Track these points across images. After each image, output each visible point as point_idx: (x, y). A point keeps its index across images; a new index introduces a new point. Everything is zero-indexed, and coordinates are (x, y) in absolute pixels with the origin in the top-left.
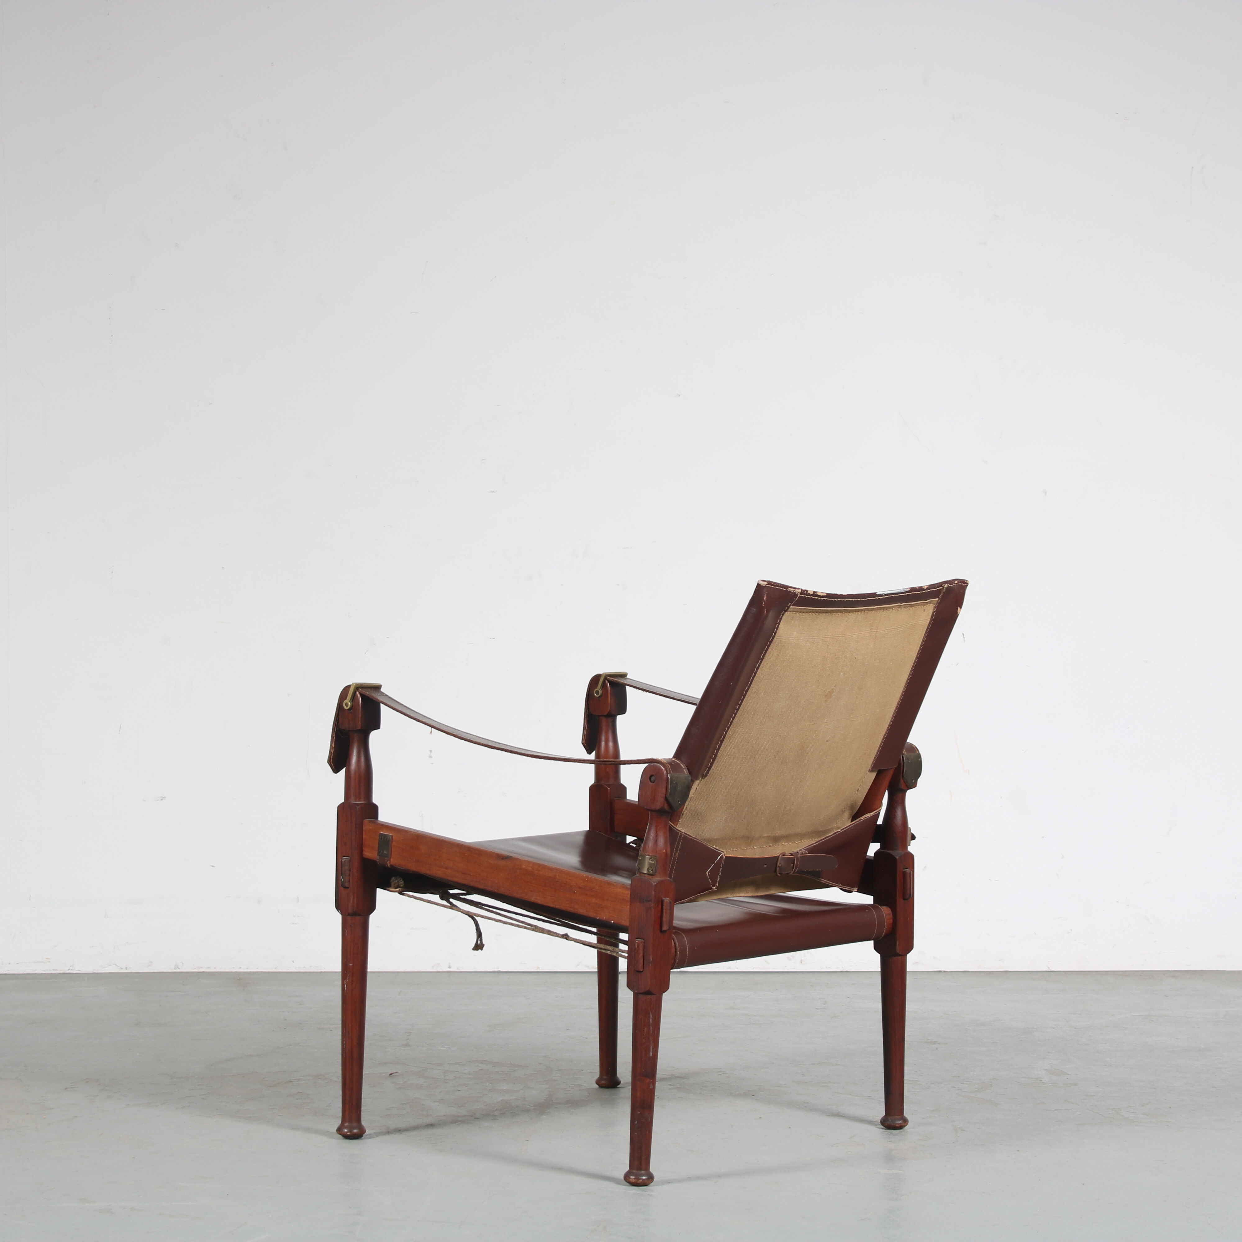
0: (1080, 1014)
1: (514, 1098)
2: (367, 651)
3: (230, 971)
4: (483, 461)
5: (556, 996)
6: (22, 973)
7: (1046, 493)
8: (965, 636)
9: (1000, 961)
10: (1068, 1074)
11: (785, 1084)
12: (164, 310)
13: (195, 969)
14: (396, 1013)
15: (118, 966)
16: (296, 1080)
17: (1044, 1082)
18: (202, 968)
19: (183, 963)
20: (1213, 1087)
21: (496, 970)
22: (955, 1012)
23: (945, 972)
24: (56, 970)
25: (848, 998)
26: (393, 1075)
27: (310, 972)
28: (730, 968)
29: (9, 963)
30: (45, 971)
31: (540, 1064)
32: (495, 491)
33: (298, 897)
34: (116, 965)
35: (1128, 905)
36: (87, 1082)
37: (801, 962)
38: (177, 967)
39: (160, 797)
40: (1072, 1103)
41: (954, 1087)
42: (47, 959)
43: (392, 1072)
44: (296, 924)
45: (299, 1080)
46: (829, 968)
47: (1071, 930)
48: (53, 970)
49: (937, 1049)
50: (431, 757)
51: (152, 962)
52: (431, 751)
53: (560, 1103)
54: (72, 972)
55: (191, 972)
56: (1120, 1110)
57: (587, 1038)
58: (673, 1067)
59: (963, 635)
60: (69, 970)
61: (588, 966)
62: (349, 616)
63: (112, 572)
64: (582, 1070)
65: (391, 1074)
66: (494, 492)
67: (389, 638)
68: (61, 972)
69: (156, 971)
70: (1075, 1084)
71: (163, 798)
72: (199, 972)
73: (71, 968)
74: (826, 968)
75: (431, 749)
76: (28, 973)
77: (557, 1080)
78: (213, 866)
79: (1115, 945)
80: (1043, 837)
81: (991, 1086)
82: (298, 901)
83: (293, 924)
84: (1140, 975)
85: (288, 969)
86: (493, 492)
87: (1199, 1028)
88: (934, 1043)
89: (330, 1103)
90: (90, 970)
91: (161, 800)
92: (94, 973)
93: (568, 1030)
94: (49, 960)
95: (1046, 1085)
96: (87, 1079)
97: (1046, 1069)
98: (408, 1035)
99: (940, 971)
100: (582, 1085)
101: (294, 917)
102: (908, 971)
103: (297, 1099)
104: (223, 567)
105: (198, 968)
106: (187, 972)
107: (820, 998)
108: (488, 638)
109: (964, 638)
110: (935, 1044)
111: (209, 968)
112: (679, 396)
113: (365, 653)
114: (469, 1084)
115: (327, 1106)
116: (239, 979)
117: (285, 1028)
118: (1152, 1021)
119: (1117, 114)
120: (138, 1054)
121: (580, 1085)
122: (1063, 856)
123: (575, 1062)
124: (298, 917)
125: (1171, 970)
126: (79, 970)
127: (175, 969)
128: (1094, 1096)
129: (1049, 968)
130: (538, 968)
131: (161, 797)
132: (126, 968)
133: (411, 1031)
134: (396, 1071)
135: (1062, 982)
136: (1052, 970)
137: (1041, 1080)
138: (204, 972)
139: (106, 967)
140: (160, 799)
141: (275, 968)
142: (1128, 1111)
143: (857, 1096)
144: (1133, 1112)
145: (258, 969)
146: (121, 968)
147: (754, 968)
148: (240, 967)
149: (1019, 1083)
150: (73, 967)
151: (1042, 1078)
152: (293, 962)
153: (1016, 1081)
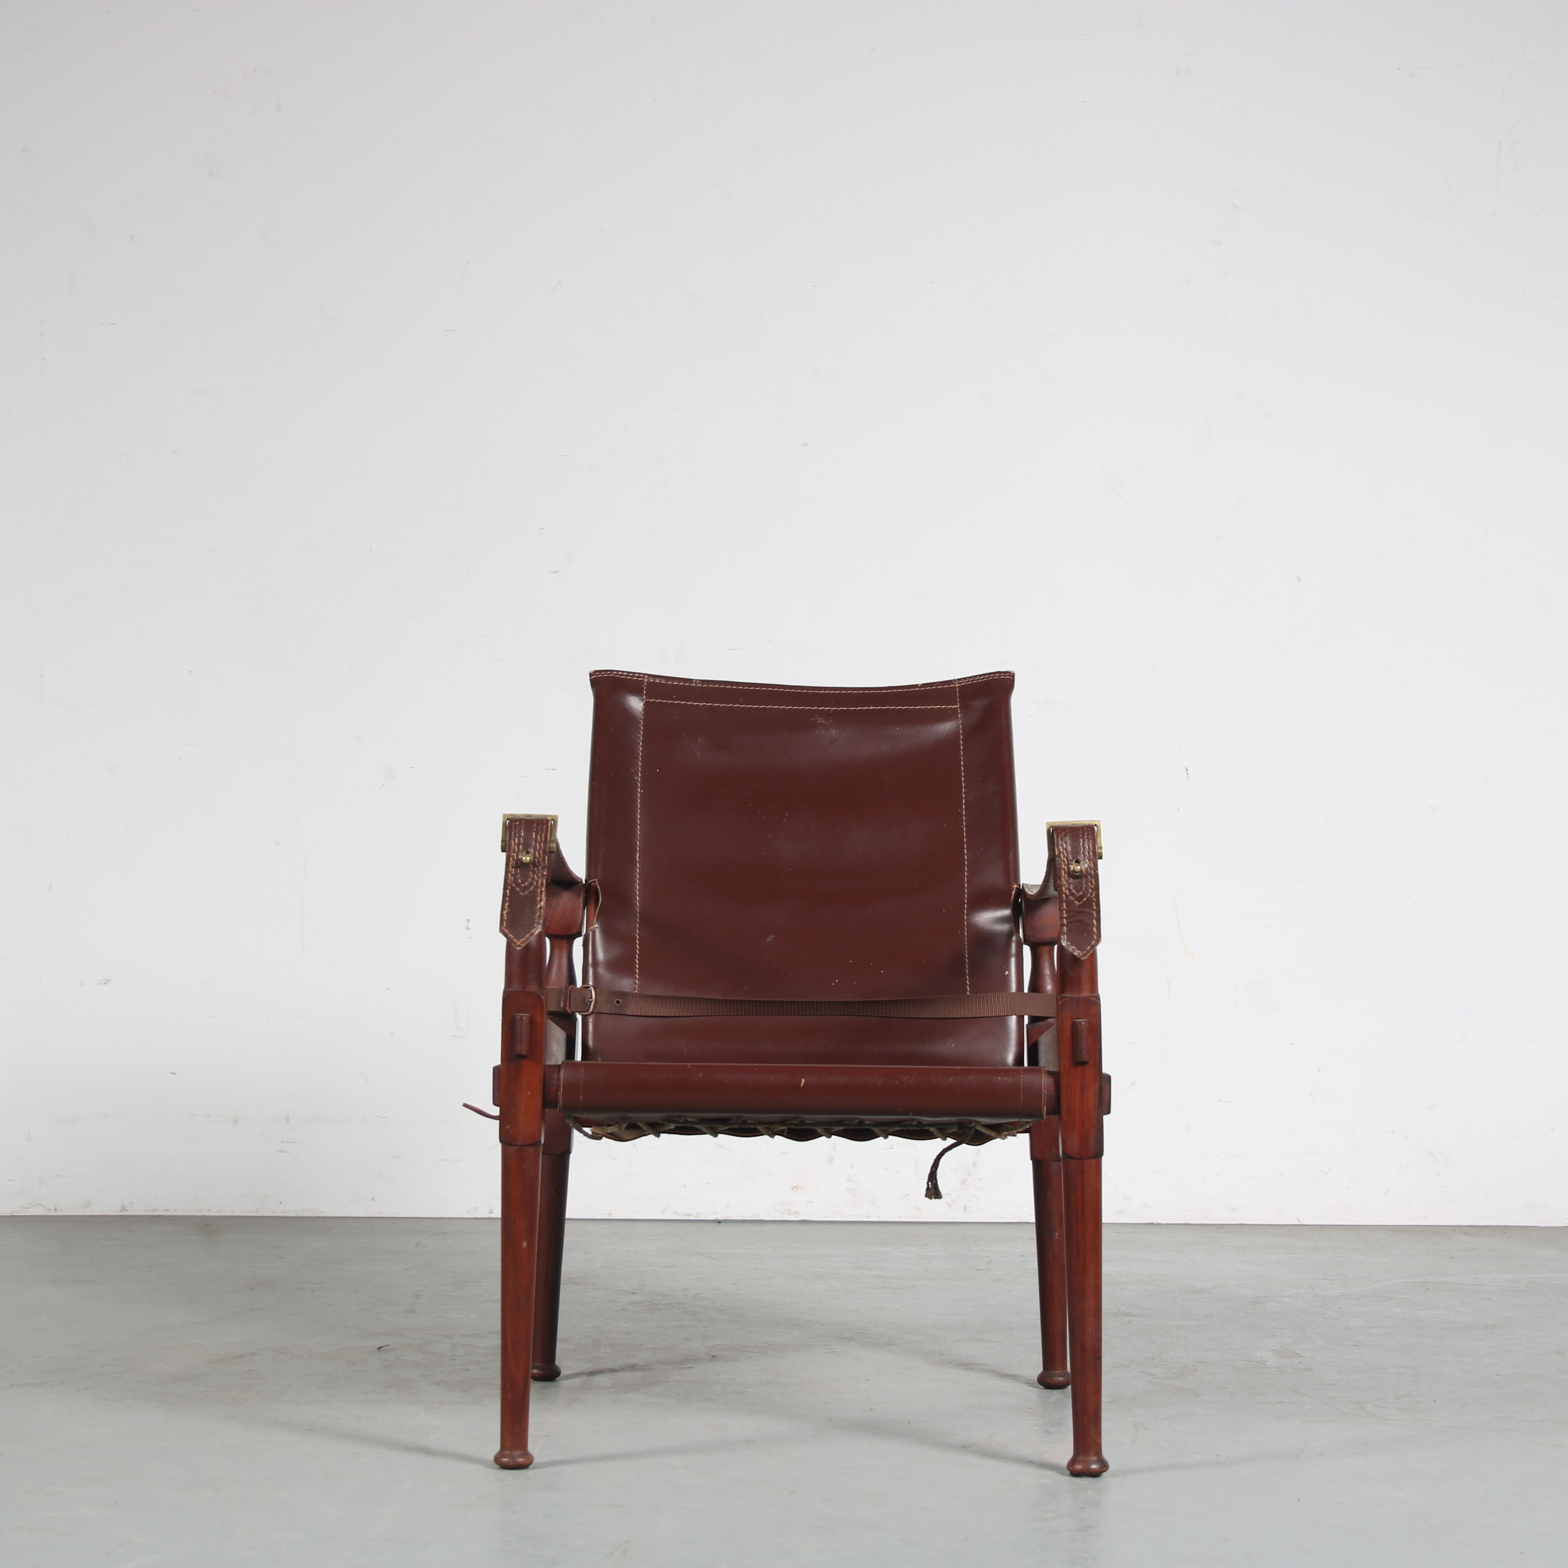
0: (1332, 1280)
2: (383, 785)
3: (196, 1214)
4: (541, 531)
5: (627, 1250)
7: (1300, 580)
8: (1188, 772)
9: (1233, 1210)
10: (1303, 1357)
12: (114, 324)
13: (148, 1211)
14: (406, 1270)
15: (45, 1207)
16: (250, 1354)
17: (1268, 1366)
18: (157, 1210)
19: (132, 1204)
20: (1498, 1375)
22: (1163, 1275)
23: (1158, 1224)
25: (1022, 1256)
26: (382, 1349)
27: (303, 1217)
28: (868, 1216)
31: (587, 1336)
32: (557, 571)
33: (288, 1116)
34: (42, 1205)
35: (1407, 1137)
37: (965, 1210)
38: (124, 1208)
39: (103, 980)
40: (1302, 1394)
41: (1143, 1372)
43: (381, 1345)
44: (284, 1152)
45: (253, 1354)
46: (1002, 1218)
47: (1329, 1169)
49: (1130, 1322)
50: (468, 929)
51: (90, 1202)
52: (468, 921)
55: (143, 1216)
56: (1366, 1404)
57: (656, 1304)
59: (1187, 770)
62: (359, 738)
63: (42, 677)
64: (642, 1345)
65: (380, 1348)
66: (556, 573)
67: (413, 768)
69: (95, 1214)
70: (1310, 1370)
71: (107, 981)
72: (153, 1216)
74: (999, 1218)
75: (468, 918)
78: (173, 1073)
79: (1389, 1190)
80: (1292, 1044)
81: (1195, 1371)
82: (288, 1121)
83: (281, 1152)
84: (1422, 1231)
85: (273, 1213)
87: (1490, 1299)
88: (1126, 1315)
90: (7, 1212)
91: (105, 983)
92: (12, 1216)
93: (634, 1293)
95: (1270, 1370)
97: (1273, 1350)
98: (416, 1299)
99: (1152, 1224)
101: (282, 1142)
103: (245, 1379)
104: (190, 671)
105: (152, 1210)
106: (137, 1216)
107: (984, 1257)
108: (546, 769)
109: (1187, 774)
110: (1128, 1316)
111: (167, 1210)
112: (806, 445)
113: (381, 788)
114: (483, 1361)
117: (251, 1288)
118: (1428, 1289)
119: (1399, 69)
122: (1319, 1069)
123: (634, 1335)
124: (288, 1142)
127: (121, 1211)
128: (1333, 1385)
129: (1299, 1220)
130: (611, 1214)
131: (105, 980)
132: (56, 1210)
133: (422, 1293)
134: (385, 1344)
135: (1315, 1239)
136: (1303, 1223)
137: (1264, 1364)
138: (160, 1216)
139: (29, 1208)
140: (103, 983)
141: (256, 1212)
142: (1375, 1405)
144: (1383, 1407)
145: (233, 1212)
146: (49, 1210)
147: (901, 1217)
148: (209, 1210)
149: (1234, 1367)
151: (1266, 1361)
152: (280, 1203)
153: (1230, 1365)
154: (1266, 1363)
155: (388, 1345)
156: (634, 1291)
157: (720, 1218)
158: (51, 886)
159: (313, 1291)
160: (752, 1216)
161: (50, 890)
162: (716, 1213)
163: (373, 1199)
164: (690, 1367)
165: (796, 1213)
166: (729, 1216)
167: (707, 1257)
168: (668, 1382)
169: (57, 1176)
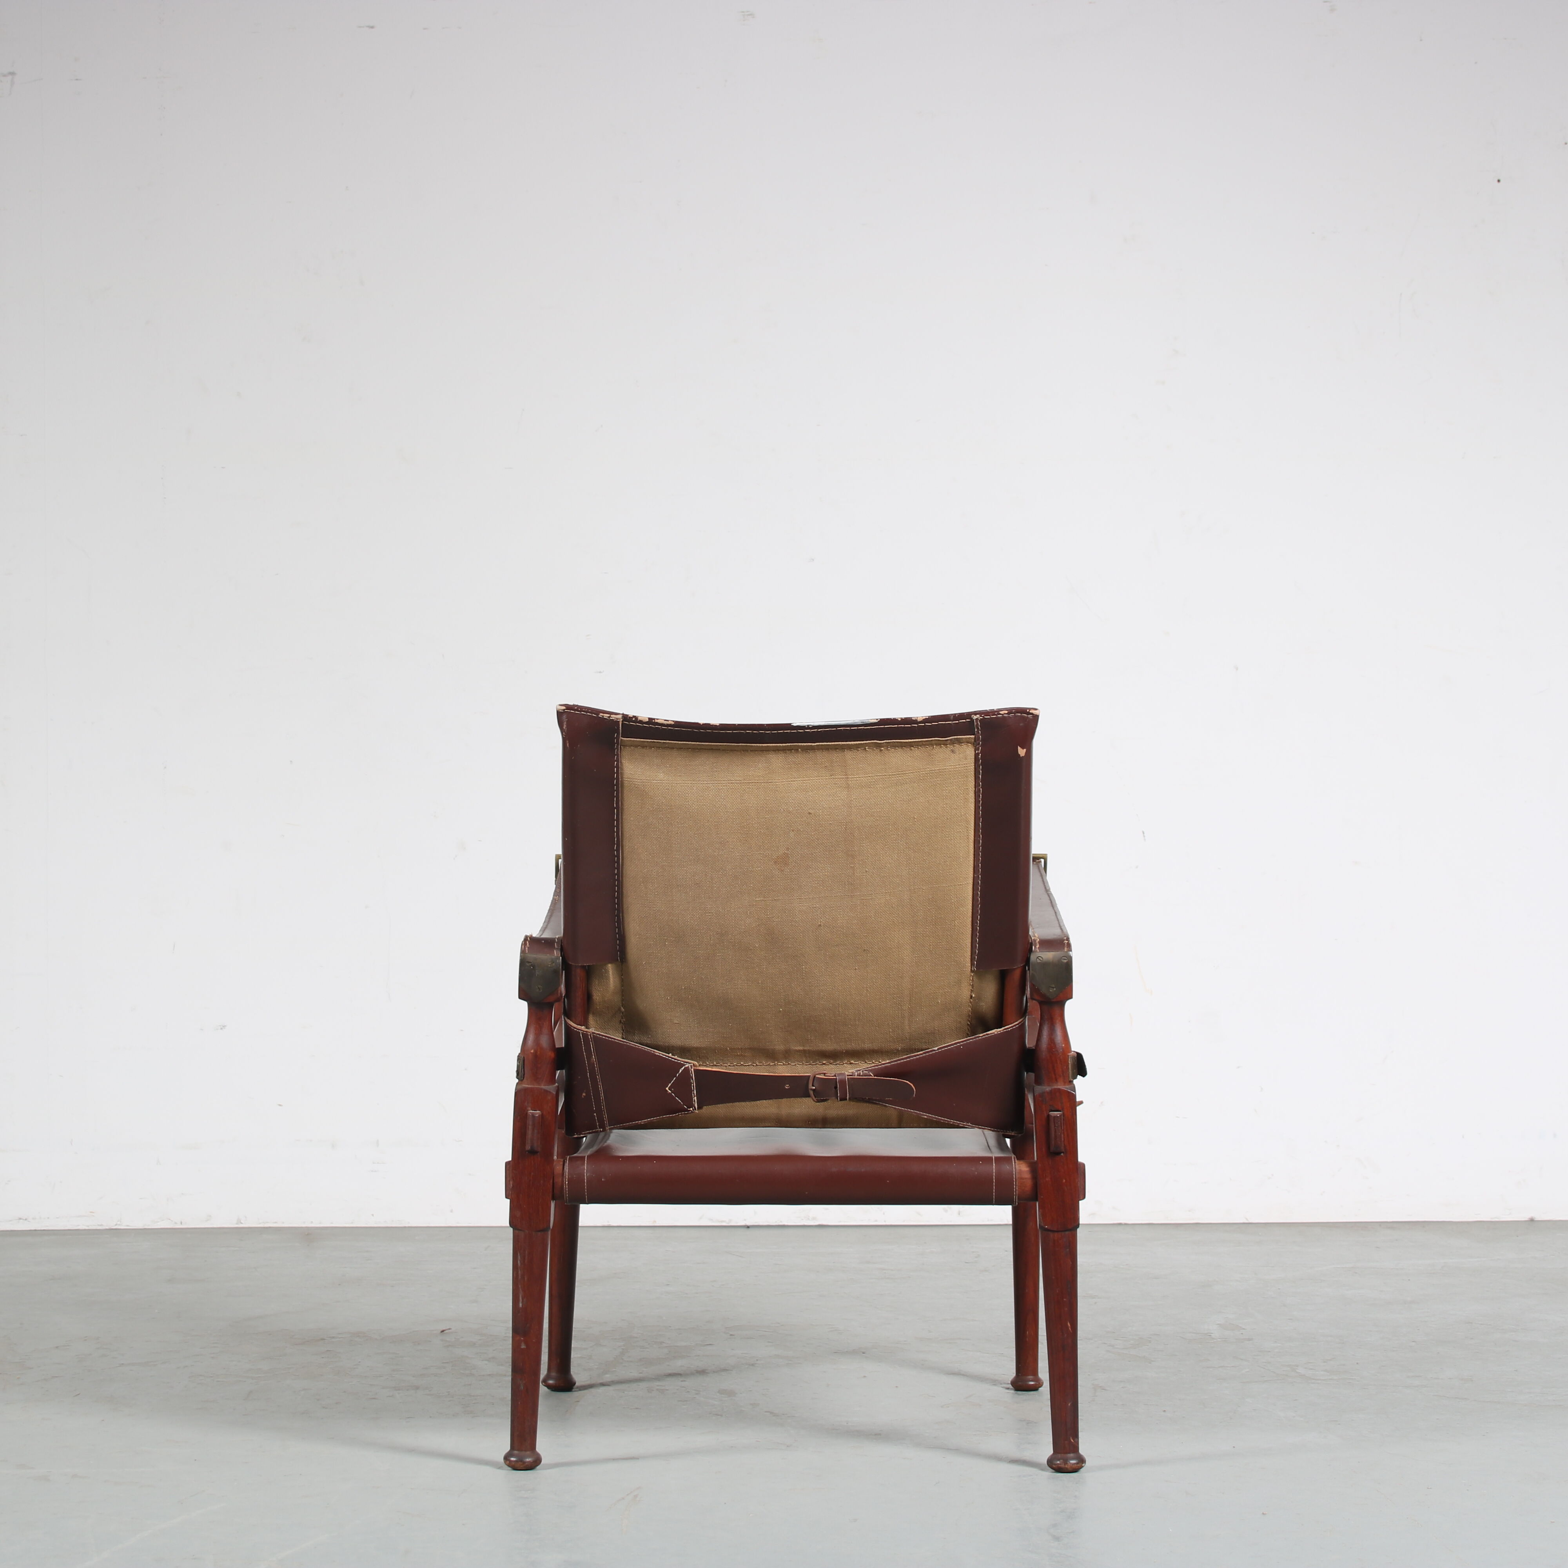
0: (1273, 1267)
1: (579, 1356)
2: (456, 856)
3: (300, 1226)
4: (588, 637)
5: (667, 1250)
6: (62, 1228)
8: (1145, 835)
9: (1189, 1211)
10: (1244, 1329)
11: (905, 1341)
13: (260, 1224)
14: (475, 1268)
15: (172, 1221)
16: (330, 1337)
17: (1214, 1337)
18: (268, 1223)
19: (246, 1217)
20: (1413, 1342)
21: (606, 1224)
22: (1127, 1265)
23: (1126, 1224)
24: (102, 1225)
26: (445, 1332)
27: (391, 1227)
28: (876, 1221)
29: (48, 1218)
30: (88, 1226)
31: (623, 1320)
33: (378, 1141)
34: (169, 1219)
35: (1338, 1146)
36: (86, 1340)
37: (959, 1214)
38: (239, 1221)
39: (219, 1026)
40: (1242, 1360)
41: (1105, 1344)
42: (91, 1212)
43: (444, 1329)
44: (375, 1171)
45: (333, 1338)
47: (1272, 1175)
48: (98, 1225)
49: (1096, 1303)
51: (210, 1216)
53: (631, 1361)
54: (119, 1227)
55: (255, 1228)
56: (1297, 1367)
57: (687, 1294)
58: (779, 1323)
60: (116, 1225)
61: (712, 1220)
62: (435, 816)
63: (165, 768)
64: (670, 1327)
65: (443, 1331)
68: (107, 1228)
69: (215, 1226)
70: (1249, 1340)
71: (223, 1027)
72: (264, 1228)
73: (119, 1223)
76: (70, 1228)
77: (636, 1337)
78: (280, 1105)
79: (1324, 1192)
80: (1239, 1067)
81: (1150, 1342)
82: (378, 1145)
83: (372, 1171)
85: (366, 1224)
86: (600, 672)
87: (1409, 1280)
89: (360, 1362)
90: (139, 1225)
91: (221, 1029)
92: (145, 1229)
93: (668, 1285)
94: (93, 1214)
95: (1215, 1341)
96: (86, 1337)
97: (1218, 1324)
99: (1120, 1224)
100: (664, 1343)
101: (374, 1163)
102: (1082, 1224)
103: (323, 1358)
104: (291, 761)
105: (263, 1223)
107: (973, 1252)
111: (276, 1223)
113: (454, 859)
115: (355, 1365)
116: (308, 1234)
117: (339, 1285)
118: (1356, 1273)
120: (156, 1311)
121: (662, 1343)
123: (664, 1318)
124: (378, 1163)
125: (1389, 1220)
126: (128, 1226)
127: (237, 1224)
128: (1270, 1352)
129: (1247, 1219)
131: (221, 1026)
132: (181, 1223)
134: (448, 1328)
135: (1260, 1234)
136: (1250, 1221)
137: (1210, 1336)
138: (270, 1227)
139: (158, 1222)
140: (219, 1028)
141: (352, 1223)
142: (1306, 1368)
143: (987, 1353)
144: (1311, 1369)
145: (332, 1223)
146: (176, 1223)
148: (312, 1222)
149: (1183, 1338)
150: (120, 1222)
151: (1212, 1333)
152: (373, 1215)
153: (1180, 1337)
154: (1212, 1335)
155: (450, 1329)
156: (668, 1283)
157: (748, 1224)
158: (174, 947)
159: (393, 1286)
160: (776, 1222)
161: (174, 950)
162: (745, 1220)
163: (452, 1211)
164: (710, 1344)
165: (814, 1219)
166: (756, 1222)
167: (734, 1255)
168: (689, 1356)
169: (182, 1194)
